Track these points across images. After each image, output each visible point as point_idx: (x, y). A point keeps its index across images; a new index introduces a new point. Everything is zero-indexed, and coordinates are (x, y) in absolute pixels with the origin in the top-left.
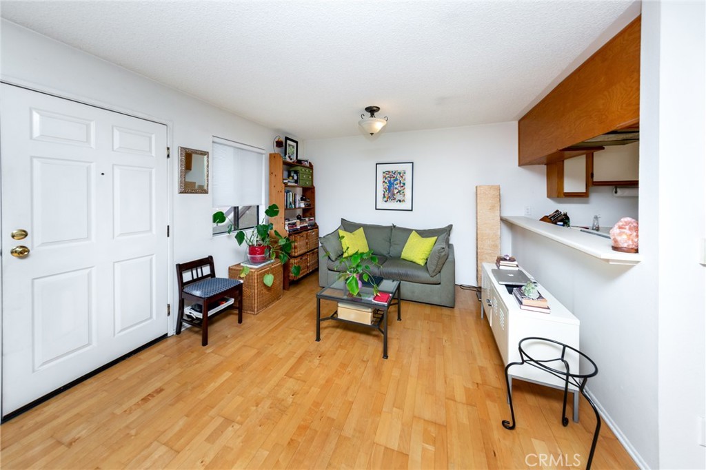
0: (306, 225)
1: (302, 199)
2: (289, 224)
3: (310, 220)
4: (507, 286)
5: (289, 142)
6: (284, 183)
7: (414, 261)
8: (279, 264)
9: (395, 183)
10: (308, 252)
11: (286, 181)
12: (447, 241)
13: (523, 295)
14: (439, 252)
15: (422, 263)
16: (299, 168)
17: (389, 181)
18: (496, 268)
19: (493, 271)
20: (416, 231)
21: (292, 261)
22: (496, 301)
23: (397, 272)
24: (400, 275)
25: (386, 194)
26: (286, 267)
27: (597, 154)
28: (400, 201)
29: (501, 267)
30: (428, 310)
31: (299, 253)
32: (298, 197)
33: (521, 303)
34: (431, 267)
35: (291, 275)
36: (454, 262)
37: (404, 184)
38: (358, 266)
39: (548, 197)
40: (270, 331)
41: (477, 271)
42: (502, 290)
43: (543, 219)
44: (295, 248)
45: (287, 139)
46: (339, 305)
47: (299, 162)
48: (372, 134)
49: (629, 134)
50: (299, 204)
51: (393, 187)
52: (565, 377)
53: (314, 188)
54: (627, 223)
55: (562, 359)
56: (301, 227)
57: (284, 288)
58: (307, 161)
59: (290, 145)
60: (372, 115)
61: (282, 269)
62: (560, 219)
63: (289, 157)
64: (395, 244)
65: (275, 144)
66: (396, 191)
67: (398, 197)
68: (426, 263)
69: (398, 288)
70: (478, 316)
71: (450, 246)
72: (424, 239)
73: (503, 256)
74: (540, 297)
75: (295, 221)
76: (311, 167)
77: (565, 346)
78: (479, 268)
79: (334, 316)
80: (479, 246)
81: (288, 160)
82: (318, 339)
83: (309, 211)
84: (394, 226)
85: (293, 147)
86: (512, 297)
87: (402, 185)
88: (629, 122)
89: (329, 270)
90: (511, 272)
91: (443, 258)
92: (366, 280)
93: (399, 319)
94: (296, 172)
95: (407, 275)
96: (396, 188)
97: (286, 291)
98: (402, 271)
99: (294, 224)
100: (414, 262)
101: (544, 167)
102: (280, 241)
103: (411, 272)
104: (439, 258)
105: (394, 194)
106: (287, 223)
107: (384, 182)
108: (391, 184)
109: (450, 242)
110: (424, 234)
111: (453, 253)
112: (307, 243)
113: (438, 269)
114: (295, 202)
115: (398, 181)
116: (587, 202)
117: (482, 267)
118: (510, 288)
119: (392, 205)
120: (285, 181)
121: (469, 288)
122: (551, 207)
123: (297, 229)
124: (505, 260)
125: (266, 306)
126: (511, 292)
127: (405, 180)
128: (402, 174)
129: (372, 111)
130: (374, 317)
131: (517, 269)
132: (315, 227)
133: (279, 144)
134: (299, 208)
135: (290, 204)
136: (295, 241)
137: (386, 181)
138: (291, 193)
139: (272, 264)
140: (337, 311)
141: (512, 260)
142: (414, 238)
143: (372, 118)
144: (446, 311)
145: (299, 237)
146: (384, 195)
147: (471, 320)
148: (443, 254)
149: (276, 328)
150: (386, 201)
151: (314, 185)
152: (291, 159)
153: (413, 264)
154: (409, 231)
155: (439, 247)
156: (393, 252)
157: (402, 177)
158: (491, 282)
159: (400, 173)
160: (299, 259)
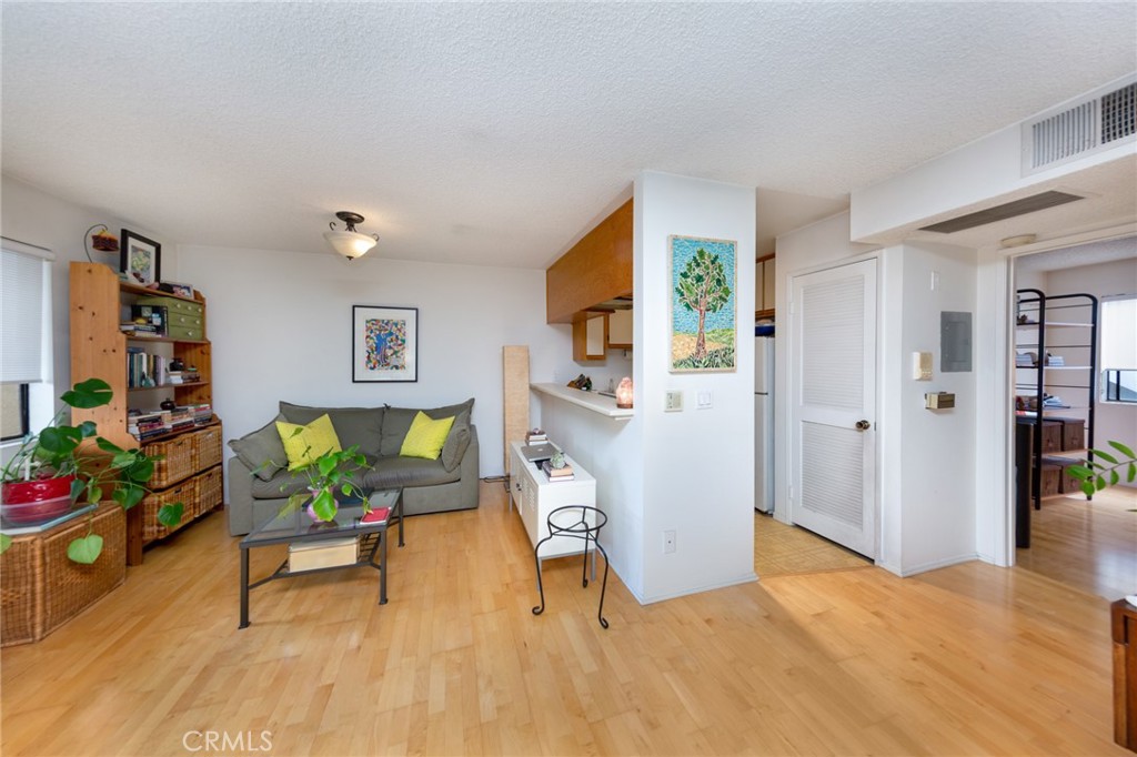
0: (189, 419)
1: (174, 367)
2: (141, 421)
3: (197, 410)
4: (536, 462)
5: (132, 242)
6: (124, 332)
7: (422, 455)
8: (113, 510)
9: (389, 339)
10: (196, 474)
11: (131, 328)
12: (468, 420)
13: (551, 467)
14: (459, 435)
15: (433, 456)
16: (165, 302)
17: (378, 336)
18: (525, 445)
19: (522, 448)
20: (424, 411)
21: (154, 499)
22: (526, 482)
23: (395, 476)
24: (399, 480)
25: (373, 356)
26: (135, 515)
27: (611, 315)
28: (397, 367)
29: (531, 444)
30: (443, 520)
31: (172, 480)
32: (164, 364)
33: (549, 475)
34: (448, 459)
35: (147, 529)
36: (477, 447)
37: (404, 341)
38: (331, 474)
39: (575, 359)
40: (99, 657)
41: (505, 455)
42: (532, 467)
43: (569, 385)
44: (160, 469)
45: (125, 234)
46: (292, 549)
47: (168, 289)
48: (350, 258)
49: (626, 301)
50: (167, 376)
51: (384, 346)
52: (584, 535)
53: (209, 343)
54: (627, 382)
55: (583, 522)
56: (174, 426)
57: (128, 564)
58: (188, 288)
59: (135, 249)
60: (350, 227)
61: (123, 521)
62: (583, 384)
63: (136, 275)
64: (390, 435)
65: (90, 242)
66: (389, 352)
67: (393, 361)
68: (440, 455)
69: (400, 500)
70: (506, 510)
71: (472, 428)
72: (436, 421)
73: (532, 430)
74: (566, 465)
75: (158, 413)
76: (199, 300)
77: (585, 508)
78: (508, 451)
79: (281, 573)
80: (507, 423)
81: (134, 282)
82: (245, 623)
83: (195, 389)
84: (388, 408)
85: (147, 254)
86: (542, 472)
87: (400, 342)
88: (626, 292)
89: (257, 499)
90: (540, 446)
91: (463, 442)
92: (348, 494)
93: (401, 544)
94: (156, 309)
95: (412, 478)
96: (390, 348)
97: (133, 568)
98: (403, 473)
99: (158, 420)
100: (422, 458)
101: (571, 326)
102: (116, 459)
103: (417, 472)
104: (459, 444)
105: (386, 357)
106: (135, 419)
107: (367, 337)
108: (381, 340)
109: (472, 423)
110: (436, 414)
111: (476, 435)
112: (192, 458)
113: (457, 460)
114: (155, 374)
115: (394, 337)
116: (604, 365)
117: (512, 448)
118: (539, 464)
119: (382, 374)
120: (125, 328)
121: (495, 479)
122: (576, 371)
123: (165, 431)
124: (535, 434)
125: (73, 614)
126: (540, 468)
127: (404, 335)
128: (400, 325)
129: (350, 220)
130: (361, 551)
131: (546, 442)
132: (212, 421)
133: (102, 243)
134: (168, 385)
135: (143, 377)
136: (160, 455)
137: (372, 335)
138: (145, 356)
139: (94, 513)
140: (286, 562)
141: (541, 433)
142: (420, 422)
143: (348, 232)
144: (468, 515)
145: (171, 446)
146: (369, 357)
147: (498, 517)
148: (464, 438)
149: (119, 644)
150: (372, 369)
151: (210, 337)
152: (142, 281)
153: (420, 460)
154: (412, 413)
155: (457, 429)
156: (387, 448)
157: (400, 330)
158: (521, 462)
159: (396, 325)
160: (171, 493)
